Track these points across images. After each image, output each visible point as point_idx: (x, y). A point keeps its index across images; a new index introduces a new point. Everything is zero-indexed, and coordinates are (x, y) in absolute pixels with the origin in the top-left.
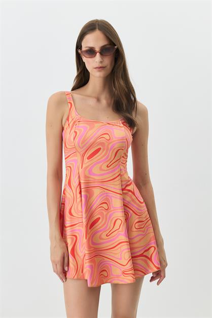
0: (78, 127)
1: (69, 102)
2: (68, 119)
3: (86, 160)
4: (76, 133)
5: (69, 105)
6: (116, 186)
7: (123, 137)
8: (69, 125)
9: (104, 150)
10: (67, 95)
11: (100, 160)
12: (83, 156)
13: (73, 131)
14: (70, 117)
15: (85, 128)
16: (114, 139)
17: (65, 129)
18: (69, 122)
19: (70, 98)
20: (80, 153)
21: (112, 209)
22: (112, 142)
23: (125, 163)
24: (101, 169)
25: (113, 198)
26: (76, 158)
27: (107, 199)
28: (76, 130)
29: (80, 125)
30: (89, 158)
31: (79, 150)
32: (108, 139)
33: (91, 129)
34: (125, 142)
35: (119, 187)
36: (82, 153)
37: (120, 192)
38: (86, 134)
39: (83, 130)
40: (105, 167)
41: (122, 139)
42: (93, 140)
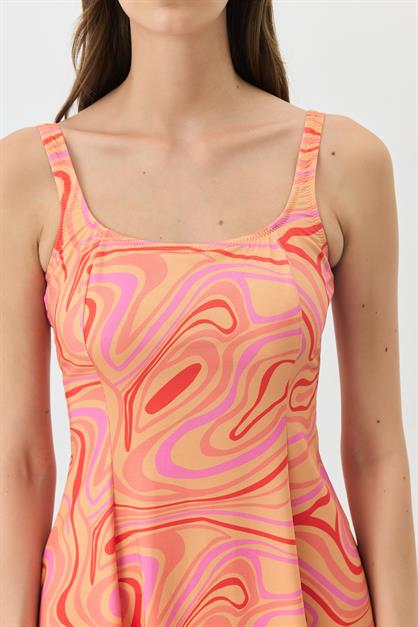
0: (100, 278)
1: (61, 174)
2: (58, 244)
3: (143, 418)
4: (90, 304)
5: (59, 182)
6: (273, 511)
7: (289, 314)
8: (64, 267)
9: (212, 370)
10: (47, 141)
11: (203, 413)
12: (129, 400)
13: (78, 297)
15: (128, 283)
16: (253, 327)
17: (52, 282)
18: (65, 254)
19: (58, 155)
20: (113, 387)
21: (262, 602)
22: (242, 340)
23: (308, 408)
24: (206, 448)
25: (262, 559)
27: (240, 566)
28: (92, 295)
29: (108, 270)
30: (153, 406)
31: (113, 376)
32: (227, 325)
33: (151, 284)
34: (300, 331)
35: (284, 514)
36: (123, 387)
37: (287, 532)
38: (135, 308)
39: (117, 290)
40: (220, 438)
41: (287, 318)
42: (162, 334)
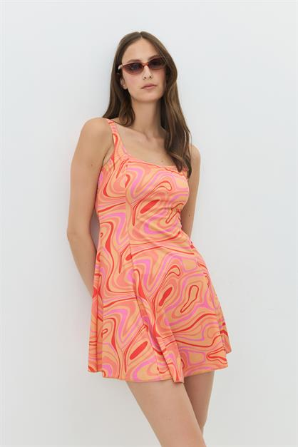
0: (131, 169)
1: (115, 134)
2: (112, 158)
3: (139, 214)
4: (128, 176)
5: (114, 137)
8: (114, 165)
10: (110, 123)
12: (135, 208)
13: (122, 173)
14: (115, 155)
15: (140, 172)
18: (115, 161)
19: (114, 128)
22: (174, 194)
26: (124, 211)
28: (128, 173)
29: (133, 167)
33: (147, 173)
38: (143, 180)
39: (137, 173)
